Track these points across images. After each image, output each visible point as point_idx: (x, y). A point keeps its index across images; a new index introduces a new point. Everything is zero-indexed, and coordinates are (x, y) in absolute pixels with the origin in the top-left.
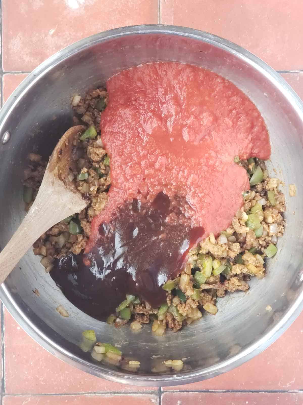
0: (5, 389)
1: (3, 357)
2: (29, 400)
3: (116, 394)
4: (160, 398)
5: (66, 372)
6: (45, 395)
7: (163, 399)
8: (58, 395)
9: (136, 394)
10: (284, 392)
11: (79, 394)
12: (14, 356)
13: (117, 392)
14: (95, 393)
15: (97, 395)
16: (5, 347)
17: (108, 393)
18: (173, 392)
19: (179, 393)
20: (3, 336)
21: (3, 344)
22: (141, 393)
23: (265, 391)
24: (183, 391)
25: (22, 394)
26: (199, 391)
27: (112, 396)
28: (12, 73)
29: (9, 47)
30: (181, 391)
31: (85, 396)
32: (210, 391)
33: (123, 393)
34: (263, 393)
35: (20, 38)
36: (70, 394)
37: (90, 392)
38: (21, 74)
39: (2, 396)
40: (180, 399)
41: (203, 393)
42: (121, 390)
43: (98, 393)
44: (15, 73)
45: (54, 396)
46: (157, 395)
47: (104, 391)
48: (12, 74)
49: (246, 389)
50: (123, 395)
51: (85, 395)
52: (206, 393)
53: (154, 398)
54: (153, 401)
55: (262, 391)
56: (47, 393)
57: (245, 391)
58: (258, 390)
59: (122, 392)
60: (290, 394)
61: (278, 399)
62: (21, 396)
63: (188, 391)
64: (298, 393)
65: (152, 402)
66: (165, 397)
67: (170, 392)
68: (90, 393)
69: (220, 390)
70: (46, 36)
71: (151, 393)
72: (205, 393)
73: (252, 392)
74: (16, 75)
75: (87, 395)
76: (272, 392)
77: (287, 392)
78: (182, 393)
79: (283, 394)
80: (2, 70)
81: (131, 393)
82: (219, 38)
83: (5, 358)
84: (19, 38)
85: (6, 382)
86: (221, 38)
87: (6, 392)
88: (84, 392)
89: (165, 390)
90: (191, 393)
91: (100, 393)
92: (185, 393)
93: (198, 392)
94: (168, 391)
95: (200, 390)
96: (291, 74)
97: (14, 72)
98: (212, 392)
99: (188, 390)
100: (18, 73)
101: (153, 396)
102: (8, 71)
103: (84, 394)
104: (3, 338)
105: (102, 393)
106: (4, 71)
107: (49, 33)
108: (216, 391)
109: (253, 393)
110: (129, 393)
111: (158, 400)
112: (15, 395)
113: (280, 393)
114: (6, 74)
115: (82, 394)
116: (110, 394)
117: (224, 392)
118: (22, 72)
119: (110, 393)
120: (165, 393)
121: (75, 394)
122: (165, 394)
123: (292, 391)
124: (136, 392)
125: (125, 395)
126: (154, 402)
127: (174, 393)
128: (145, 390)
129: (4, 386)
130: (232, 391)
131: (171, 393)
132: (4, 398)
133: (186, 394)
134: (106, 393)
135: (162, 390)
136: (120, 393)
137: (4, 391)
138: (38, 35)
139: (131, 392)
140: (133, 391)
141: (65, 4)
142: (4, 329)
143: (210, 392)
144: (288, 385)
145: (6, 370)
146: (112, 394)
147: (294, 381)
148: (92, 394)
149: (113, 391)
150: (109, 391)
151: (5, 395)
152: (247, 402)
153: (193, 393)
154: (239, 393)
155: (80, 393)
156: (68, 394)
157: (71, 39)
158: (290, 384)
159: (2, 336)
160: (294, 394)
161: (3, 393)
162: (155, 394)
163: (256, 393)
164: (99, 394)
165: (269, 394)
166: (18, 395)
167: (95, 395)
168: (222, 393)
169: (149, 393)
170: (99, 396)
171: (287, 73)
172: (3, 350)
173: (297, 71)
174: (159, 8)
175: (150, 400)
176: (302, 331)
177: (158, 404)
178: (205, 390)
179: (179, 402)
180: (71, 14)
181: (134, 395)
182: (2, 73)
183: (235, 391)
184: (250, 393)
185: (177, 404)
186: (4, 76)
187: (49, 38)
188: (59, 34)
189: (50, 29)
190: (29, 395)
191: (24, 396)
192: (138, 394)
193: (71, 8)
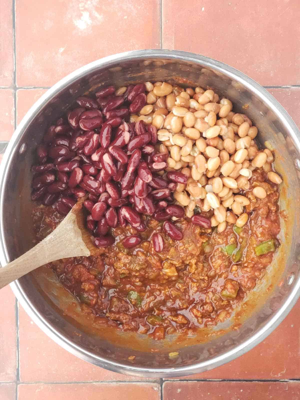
0: (20, 378)
2: (42, 388)
3: (121, 383)
4: (161, 386)
6: (56, 383)
7: (164, 387)
8: (68, 383)
9: (140, 383)
10: (275, 381)
11: (87, 383)
13: (122, 381)
14: (102, 382)
15: (104, 383)
16: (19, 340)
17: (114, 382)
19: (179, 382)
20: (18, 330)
21: (18, 338)
22: (144, 382)
24: (183, 380)
25: (36, 383)
26: (198, 380)
27: (118, 385)
28: (25, 88)
29: (22, 65)
30: (180, 380)
32: (207, 380)
33: (128, 382)
34: (257, 382)
35: (33, 56)
36: (79, 383)
37: (97, 380)
38: (34, 89)
39: (17, 384)
40: (180, 387)
41: (201, 382)
42: (126, 379)
43: (105, 382)
44: (28, 88)
45: (65, 384)
46: (159, 384)
47: (110, 380)
49: (240, 378)
50: (128, 383)
51: (93, 383)
52: (205, 382)
53: (156, 387)
54: (156, 389)
55: (255, 381)
56: (58, 382)
57: (240, 380)
58: (252, 379)
59: (127, 381)
60: (281, 383)
61: (270, 388)
62: (34, 384)
63: (187, 380)
64: (288, 383)
65: (155, 390)
66: (167, 386)
67: (171, 381)
68: (97, 382)
69: (217, 379)
70: (56, 53)
71: (154, 382)
72: (203, 382)
73: (246, 381)
74: (28, 90)
75: (94, 383)
76: (264, 381)
77: (278, 381)
78: (182, 382)
79: (275, 383)
80: (16, 86)
83: (19, 349)
84: (31, 56)
85: (21, 371)
87: (21, 381)
88: (92, 381)
89: (167, 379)
90: (190, 381)
91: (106, 382)
92: (185, 382)
93: (196, 381)
95: (198, 379)
96: (283, 89)
98: (210, 381)
99: (187, 379)
100: (30, 88)
101: (155, 384)
102: (20, 87)
103: (92, 382)
105: (109, 382)
106: (17, 87)
107: (59, 51)
108: (213, 380)
109: (247, 382)
110: (133, 382)
111: (160, 388)
112: (29, 383)
113: (272, 382)
114: (19, 89)
115: (90, 383)
117: (220, 381)
118: (34, 88)
119: (116, 382)
120: (166, 382)
121: (84, 383)
122: (167, 383)
123: (283, 380)
124: (140, 381)
125: (130, 383)
126: (156, 390)
127: (175, 382)
128: (147, 379)
129: (19, 375)
130: (228, 380)
131: (171, 382)
132: (19, 386)
133: (186, 383)
134: (112, 382)
135: (164, 379)
136: (125, 382)
137: (19, 380)
138: (49, 53)
139: (135, 381)
140: (137, 381)
141: (74, 25)
142: (19, 323)
144: (279, 375)
145: (20, 361)
146: (118, 383)
147: (284, 372)
148: (99, 383)
149: (118, 379)
150: (115, 380)
151: (19, 384)
152: (242, 391)
153: (192, 381)
154: (235, 382)
155: (89, 381)
156: (78, 383)
158: (281, 374)
160: (285, 383)
161: (18, 382)
162: (157, 383)
163: (250, 382)
164: (106, 383)
165: (262, 383)
166: (32, 383)
167: (102, 383)
168: (218, 382)
169: (152, 382)
170: (106, 384)
171: (280, 88)
172: (18, 343)
173: (288, 86)
174: (161, 28)
175: (152, 388)
176: (292, 326)
177: (160, 392)
178: (202, 379)
179: (179, 390)
180: (80, 34)
181: (138, 383)
182: (15, 89)
183: (230, 381)
184: (244, 382)
185: (177, 392)
186: (17, 91)
187: (59, 55)
188: (69, 52)
189: (60, 48)
190: (42, 384)
191: (38, 384)
192: (142, 383)
193: (79, 28)
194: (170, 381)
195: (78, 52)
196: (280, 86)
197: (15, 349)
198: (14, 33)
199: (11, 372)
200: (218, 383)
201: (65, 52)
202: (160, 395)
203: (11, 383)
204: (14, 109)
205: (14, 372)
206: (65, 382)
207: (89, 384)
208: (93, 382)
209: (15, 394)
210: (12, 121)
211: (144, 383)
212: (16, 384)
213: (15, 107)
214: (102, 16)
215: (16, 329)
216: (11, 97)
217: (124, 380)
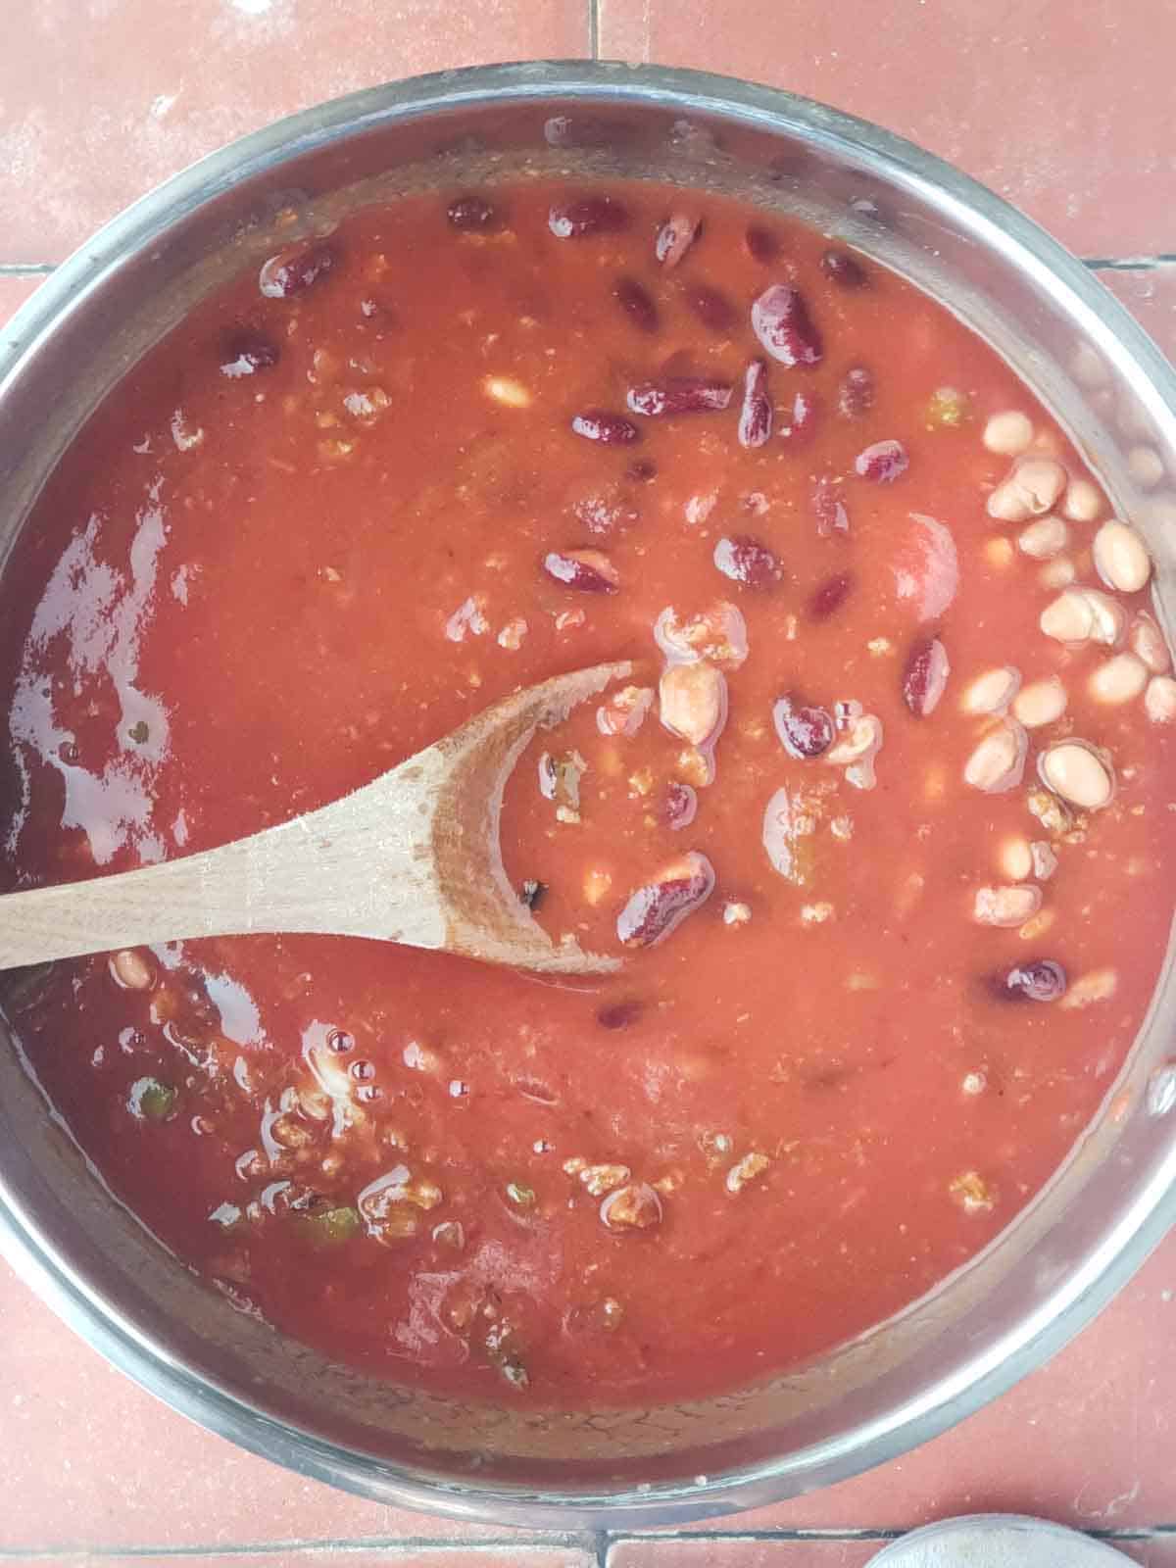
3: (425, 1549)
4: (601, 1561)
6: (143, 1553)
7: (612, 1566)
8: (196, 1552)
9: (507, 1548)
11: (278, 1549)
13: (430, 1538)
14: (341, 1544)
15: (350, 1550)
17: (395, 1543)
18: (656, 1537)
19: (680, 1540)
22: (526, 1543)
24: (696, 1535)
25: (54, 1552)
26: (760, 1535)
27: (412, 1557)
30: (683, 1535)
31: (305, 1555)
32: (800, 1532)
33: (458, 1543)
35: (38, 132)
36: (245, 1550)
37: (321, 1538)
41: (773, 1541)
42: (447, 1531)
43: (357, 1546)
45: (180, 1556)
46: (589, 1550)
47: (380, 1536)
50: (455, 1549)
51: (304, 1550)
52: (788, 1541)
53: (579, 1563)
56: (148, 1547)
59: (451, 1539)
62: (49, 1555)
63: (714, 1535)
64: (1149, 1542)
66: (624, 1558)
67: (641, 1537)
68: (323, 1544)
69: (842, 1526)
70: (140, 120)
71: (568, 1545)
72: (780, 1543)
75: (309, 1551)
78: (691, 1541)
81: (488, 1543)
82: (850, 122)
84: (33, 133)
86: (859, 121)
88: (297, 1542)
89: (624, 1531)
90: (727, 1539)
91: (362, 1546)
92: (703, 1540)
93: (751, 1539)
94: (636, 1533)
95: (762, 1529)
96: (1119, 271)
97: (12, 267)
98: (809, 1536)
99: (712, 1530)
100: (30, 271)
101: (573, 1552)
103: (299, 1547)
105: (372, 1545)
107: (153, 108)
108: (824, 1532)
110: (480, 1543)
111: (595, 1566)
112: (25, 1553)
115: (291, 1548)
116: (402, 1549)
117: (856, 1537)
119: (405, 1543)
120: (620, 1542)
121: (264, 1549)
122: (625, 1548)
123: (1130, 1530)
124: (507, 1537)
125: (465, 1549)
127: (659, 1543)
130: (887, 1535)
131: (644, 1541)
133: (707, 1545)
134: (385, 1545)
136: (446, 1543)
138: (107, 117)
139: (487, 1537)
140: (495, 1537)
143: (802, 1537)
146: (413, 1549)
147: (1134, 1494)
148: (331, 1549)
149: (413, 1534)
150: (397, 1535)
153: (734, 1539)
155: (283, 1544)
156: (235, 1550)
158: (1116, 1506)
160: (1136, 1544)
162: (583, 1546)
164: (360, 1549)
166: (34, 1552)
167: (341, 1550)
168: (848, 1541)
169: (559, 1543)
170: (361, 1555)
171: (1105, 269)
173: (1144, 261)
174: (594, 9)
176: (1166, 1296)
178: (779, 1528)
180: (241, 35)
181: (500, 1549)
187: (153, 129)
188: (193, 115)
189: (157, 96)
190: (78, 1555)
191: (61, 1557)
192: (516, 1548)
193: (238, 11)
194: (635, 1537)
195: (236, 116)
196: (1104, 258)
200: (844, 1545)
201: (180, 114)
206: (182, 1546)
207: (286, 1553)
208: (305, 1546)
211: (528, 1548)
217: (437, 1535)
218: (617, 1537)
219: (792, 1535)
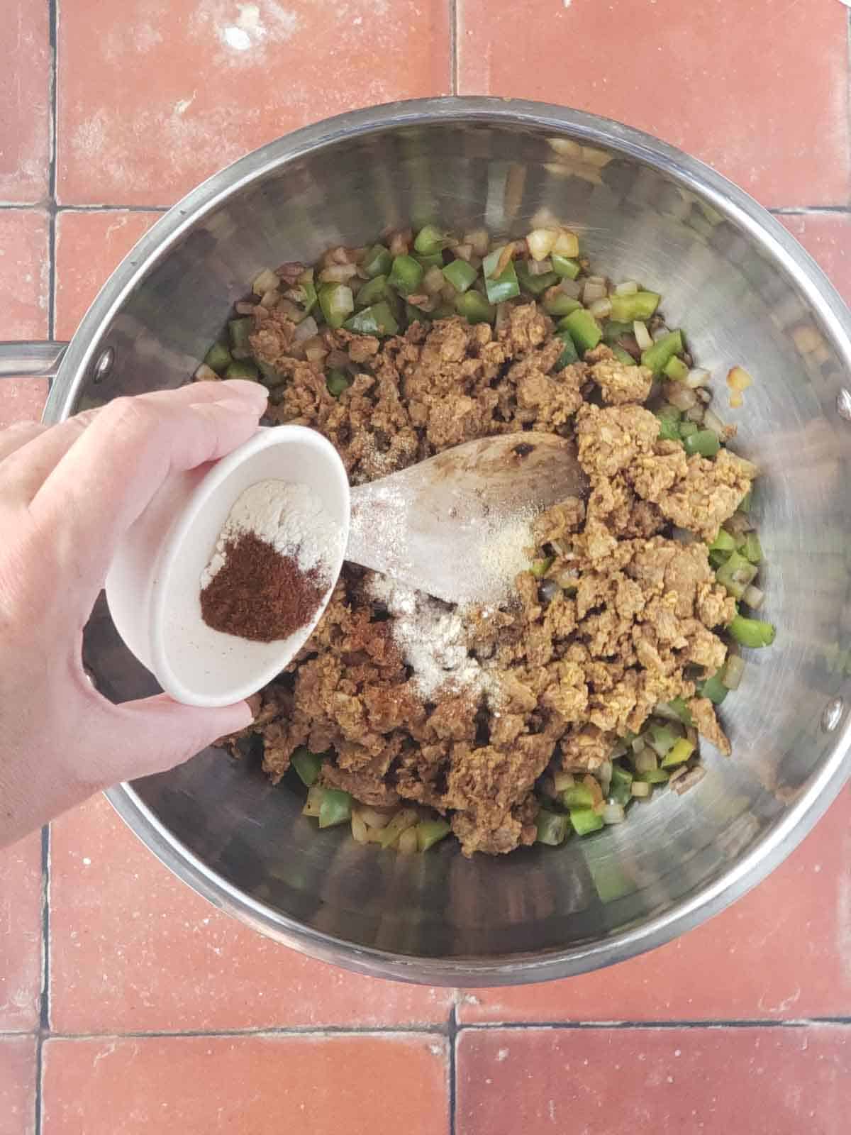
0: (50, 1022)
1: (46, 936)
2: (113, 1050)
3: (338, 1034)
4: (452, 1042)
5: (210, 976)
6: (155, 1035)
7: (459, 1046)
8: (188, 1035)
9: (390, 1033)
10: (772, 1024)
11: (242, 1033)
12: (73, 934)
13: (341, 1027)
14: (283, 1030)
15: (289, 1034)
16: (50, 910)
17: (318, 1030)
18: (488, 1027)
19: (503, 1029)
20: (47, 881)
21: (47, 903)
22: (403, 1030)
23: (725, 1024)
24: (514, 1025)
25: (96, 1034)
26: (556, 1025)
27: (329, 1039)
28: (79, 209)
29: (74, 145)
30: (506, 1025)
31: (258, 1037)
32: (582, 1023)
33: (357, 1030)
34: (720, 1027)
35: (103, 122)
36: (220, 1034)
37: (270, 1027)
38: (104, 211)
39: (42, 1038)
40: (504, 1044)
41: (564, 1029)
42: (352, 1021)
43: (293, 1032)
44: (88, 208)
45: (179, 1038)
46: (445, 1035)
47: (308, 1026)
48: (80, 211)
49: (674, 1018)
50: (357, 1034)
51: (258, 1034)
52: (574, 1029)
53: (437, 1044)
54: (435, 1050)
55: (717, 1024)
56: (157, 1032)
57: (672, 1024)
58: (705, 1020)
59: (355, 1027)
60: (787, 1029)
61: (757, 1044)
62: (91, 1038)
63: (525, 1025)
64: (807, 1029)
65: (433, 1054)
66: (467, 1041)
67: (479, 1027)
68: (271, 1030)
69: (608, 1020)
70: (168, 115)
71: (431, 1031)
72: (568, 1030)
73: (692, 1025)
74: (90, 213)
75: (263, 1035)
76: (742, 1024)
77: (778, 1023)
78: (511, 1030)
79: (770, 1029)
80: (55, 202)
81: (379, 1030)
83: (50, 939)
84: (99, 122)
85: (52, 1001)
87: (51, 1028)
88: (255, 1028)
89: (466, 1023)
90: (534, 1029)
91: (297, 1031)
92: (518, 1029)
93: (550, 1028)
94: (474, 1024)
95: (557, 1022)
97: (85, 206)
98: (588, 1026)
99: (524, 1022)
100: (95, 209)
101: (434, 1036)
102: (68, 205)
103: (255, 1032)
104: (46, 886)
105: (303, 1031)
106: (59, 203)
107: (176, 108)
108: (597, 1023)
109: (693, 1030)
110: (373, 1030)
111: (448, 1048)
112: (75, 1036)
113: (763, 1028)
114: (64, 211)
115: (251, 1033)
116: (322, 1034)
117: (618, 1026)
118: (107, 207)
119: (325, 1030)
120: (466, 1030)
121: (232, 1034)
122: (467, 1034)
123: (793, 1022)
124: (391, 1026)
125: (363, 1034)
126: (437, 1054)
127: (489, 1030)
128: (413, 1021)
129: (47, 1012)
130: (638, 1025)
131: (480, 1030)
132: (45, 1043)
133: (519, 1032)
134: (311, 1031)
135: (458, 1022)
136: (349, 1030)
137: (48, 1027)
138: (146, 114)
139: (378, 1027)
140: (384, 1026)
141: (218, 39)
142: (49, 863)
143: (583, 1026)
144: (783, 1008)
145: (52, 971)
146: (329, 1034)
147: (796, 998)
148: (276, 1033)
149: (330, 1023)
150: (319, 1025)
151: (48, 1037)
152: (678, 1053)
153: (539, 1028)
154: (658, 1029)
155: (245, 1029)
156: (214, 1034)
157: (230, 124)
158: (786, 1005)
159: (45, 882)
160: (799, 1030)
161: (45, 1032)
162: (440, 1032)
163: (700, 1029)
164: (295, 1034)
165: (733, 1029)
166: (82, 1036)
167: (283, 1034)
168: (612, 1029)
169: (425, 1030)
170: (296, 1037)
172: (46, 919)
173: (799, 210)
174: (455, 51)
175: (427, 1048)
176: (817, 868)
177: (448, 1058)
178: (568, 1021)
179: (502, 1054)
180: (233, 63)
181: (386, 1034)
182: (53, 209)
183: (646, 1025)
184: (684, 1029)
185: (496, 1059)
186: (59, 215)
187: (175, 120)
188: (201, 113)
189: (179, 100)
190: (111, 1037)
191: (100, 1038)
192: (397, 1033)
193: (231, 49)
194: (475, 1027)
195: (228, 113)
196: (775, 208)
197: (37, 937)
198: (52, 59)
199: (25, 1002)
200: (609, 1032)
201: (193, 112)
202: (448, 1066)
203: (24, 1037)
204: (49, 264)
205: (34, 1004)
206: (178, 1031)
207: (247, 1036)
208: (259, 1031)
209: (35, 1067)
210: (41, 297)
211: (404, 1033)
212: (40, 1038)
213: (52, 259)
214: (293, 17)
215: (40, 881)
216: (41, 230)
217: (346, 1025)
218: (462, 1026)
219: (577, 1025)
